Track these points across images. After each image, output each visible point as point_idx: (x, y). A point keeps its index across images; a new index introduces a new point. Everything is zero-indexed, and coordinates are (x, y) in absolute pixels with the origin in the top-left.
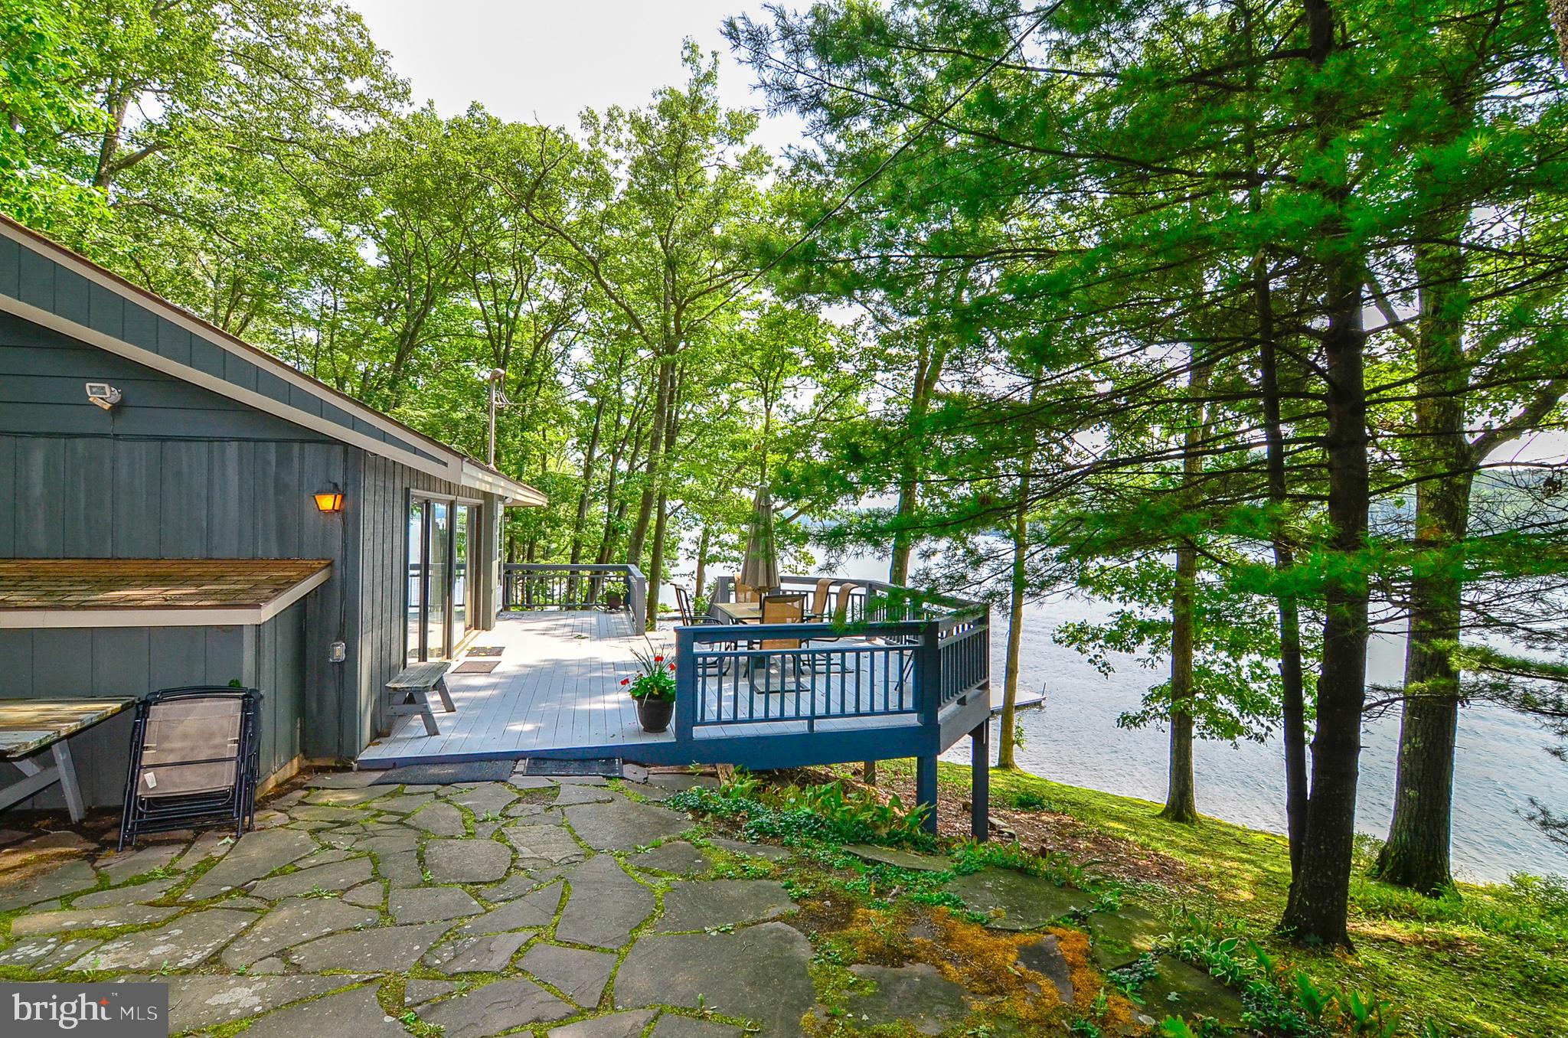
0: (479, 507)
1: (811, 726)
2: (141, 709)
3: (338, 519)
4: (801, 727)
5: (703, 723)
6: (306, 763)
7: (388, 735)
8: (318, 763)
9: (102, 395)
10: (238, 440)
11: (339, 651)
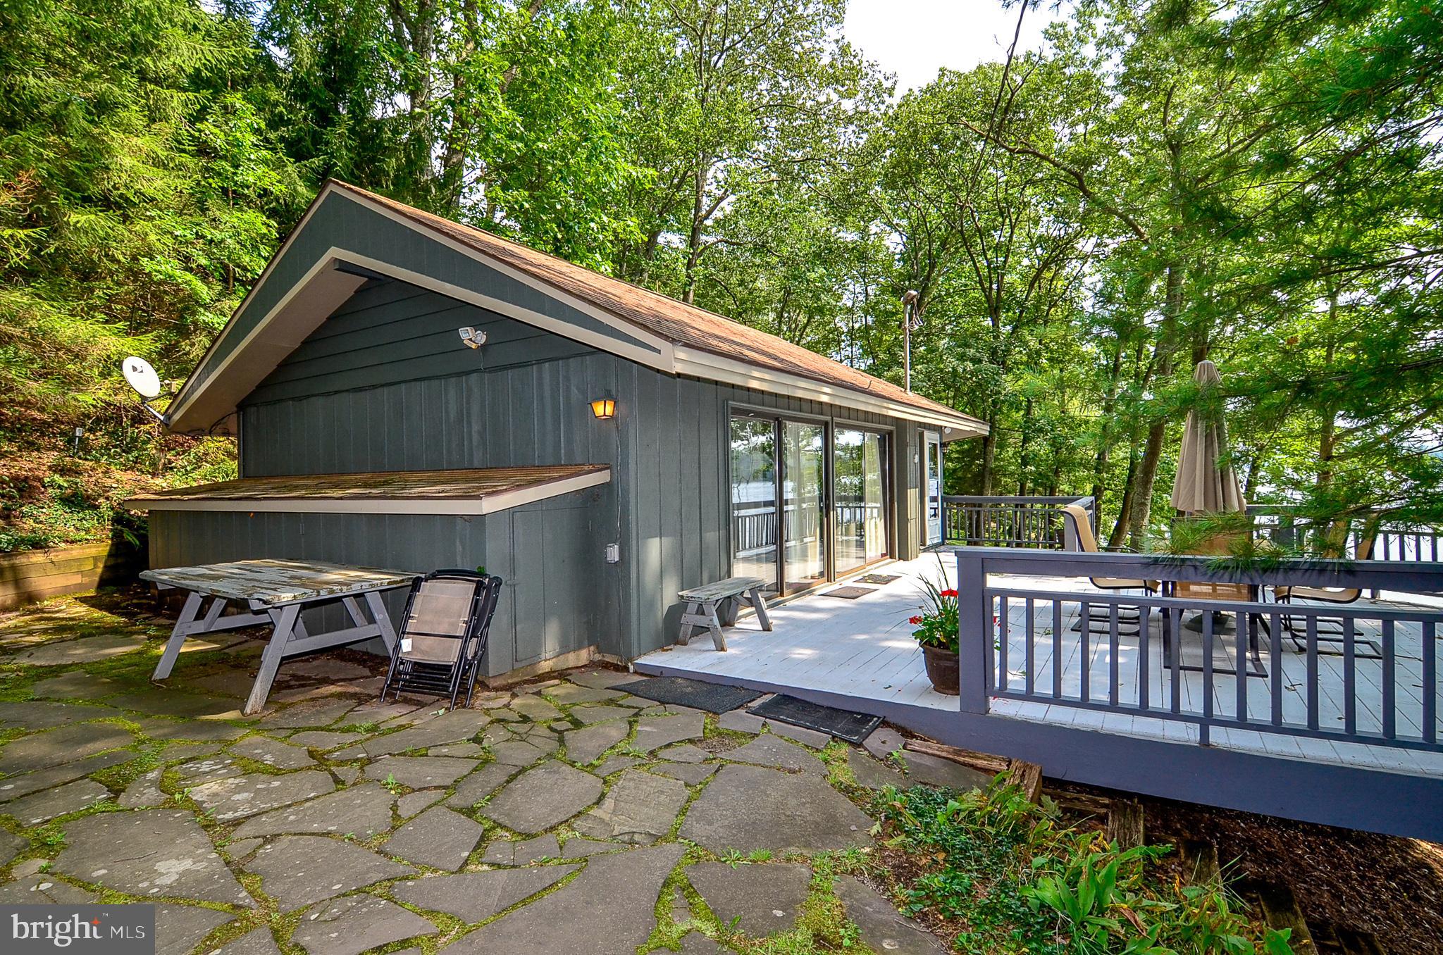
0: (890, 433)
1: (1204, 734)
2: (416, 585)
3: (612, 425)
4: (1186, 734)
5: (1003, 693)
6: (598, 657)
7: (685, 644)
8: (609, 658)
9: (472, 337)
10: (550, 360)
11: (613, 553)
